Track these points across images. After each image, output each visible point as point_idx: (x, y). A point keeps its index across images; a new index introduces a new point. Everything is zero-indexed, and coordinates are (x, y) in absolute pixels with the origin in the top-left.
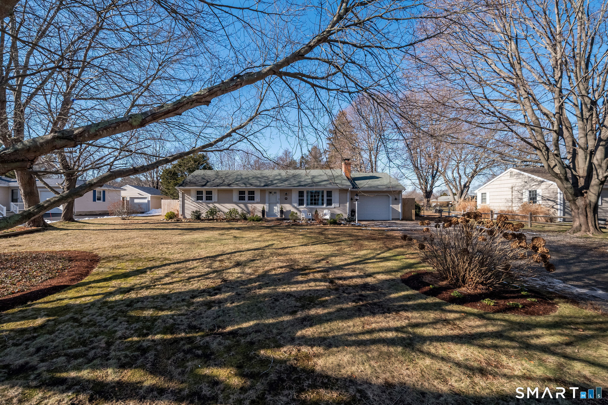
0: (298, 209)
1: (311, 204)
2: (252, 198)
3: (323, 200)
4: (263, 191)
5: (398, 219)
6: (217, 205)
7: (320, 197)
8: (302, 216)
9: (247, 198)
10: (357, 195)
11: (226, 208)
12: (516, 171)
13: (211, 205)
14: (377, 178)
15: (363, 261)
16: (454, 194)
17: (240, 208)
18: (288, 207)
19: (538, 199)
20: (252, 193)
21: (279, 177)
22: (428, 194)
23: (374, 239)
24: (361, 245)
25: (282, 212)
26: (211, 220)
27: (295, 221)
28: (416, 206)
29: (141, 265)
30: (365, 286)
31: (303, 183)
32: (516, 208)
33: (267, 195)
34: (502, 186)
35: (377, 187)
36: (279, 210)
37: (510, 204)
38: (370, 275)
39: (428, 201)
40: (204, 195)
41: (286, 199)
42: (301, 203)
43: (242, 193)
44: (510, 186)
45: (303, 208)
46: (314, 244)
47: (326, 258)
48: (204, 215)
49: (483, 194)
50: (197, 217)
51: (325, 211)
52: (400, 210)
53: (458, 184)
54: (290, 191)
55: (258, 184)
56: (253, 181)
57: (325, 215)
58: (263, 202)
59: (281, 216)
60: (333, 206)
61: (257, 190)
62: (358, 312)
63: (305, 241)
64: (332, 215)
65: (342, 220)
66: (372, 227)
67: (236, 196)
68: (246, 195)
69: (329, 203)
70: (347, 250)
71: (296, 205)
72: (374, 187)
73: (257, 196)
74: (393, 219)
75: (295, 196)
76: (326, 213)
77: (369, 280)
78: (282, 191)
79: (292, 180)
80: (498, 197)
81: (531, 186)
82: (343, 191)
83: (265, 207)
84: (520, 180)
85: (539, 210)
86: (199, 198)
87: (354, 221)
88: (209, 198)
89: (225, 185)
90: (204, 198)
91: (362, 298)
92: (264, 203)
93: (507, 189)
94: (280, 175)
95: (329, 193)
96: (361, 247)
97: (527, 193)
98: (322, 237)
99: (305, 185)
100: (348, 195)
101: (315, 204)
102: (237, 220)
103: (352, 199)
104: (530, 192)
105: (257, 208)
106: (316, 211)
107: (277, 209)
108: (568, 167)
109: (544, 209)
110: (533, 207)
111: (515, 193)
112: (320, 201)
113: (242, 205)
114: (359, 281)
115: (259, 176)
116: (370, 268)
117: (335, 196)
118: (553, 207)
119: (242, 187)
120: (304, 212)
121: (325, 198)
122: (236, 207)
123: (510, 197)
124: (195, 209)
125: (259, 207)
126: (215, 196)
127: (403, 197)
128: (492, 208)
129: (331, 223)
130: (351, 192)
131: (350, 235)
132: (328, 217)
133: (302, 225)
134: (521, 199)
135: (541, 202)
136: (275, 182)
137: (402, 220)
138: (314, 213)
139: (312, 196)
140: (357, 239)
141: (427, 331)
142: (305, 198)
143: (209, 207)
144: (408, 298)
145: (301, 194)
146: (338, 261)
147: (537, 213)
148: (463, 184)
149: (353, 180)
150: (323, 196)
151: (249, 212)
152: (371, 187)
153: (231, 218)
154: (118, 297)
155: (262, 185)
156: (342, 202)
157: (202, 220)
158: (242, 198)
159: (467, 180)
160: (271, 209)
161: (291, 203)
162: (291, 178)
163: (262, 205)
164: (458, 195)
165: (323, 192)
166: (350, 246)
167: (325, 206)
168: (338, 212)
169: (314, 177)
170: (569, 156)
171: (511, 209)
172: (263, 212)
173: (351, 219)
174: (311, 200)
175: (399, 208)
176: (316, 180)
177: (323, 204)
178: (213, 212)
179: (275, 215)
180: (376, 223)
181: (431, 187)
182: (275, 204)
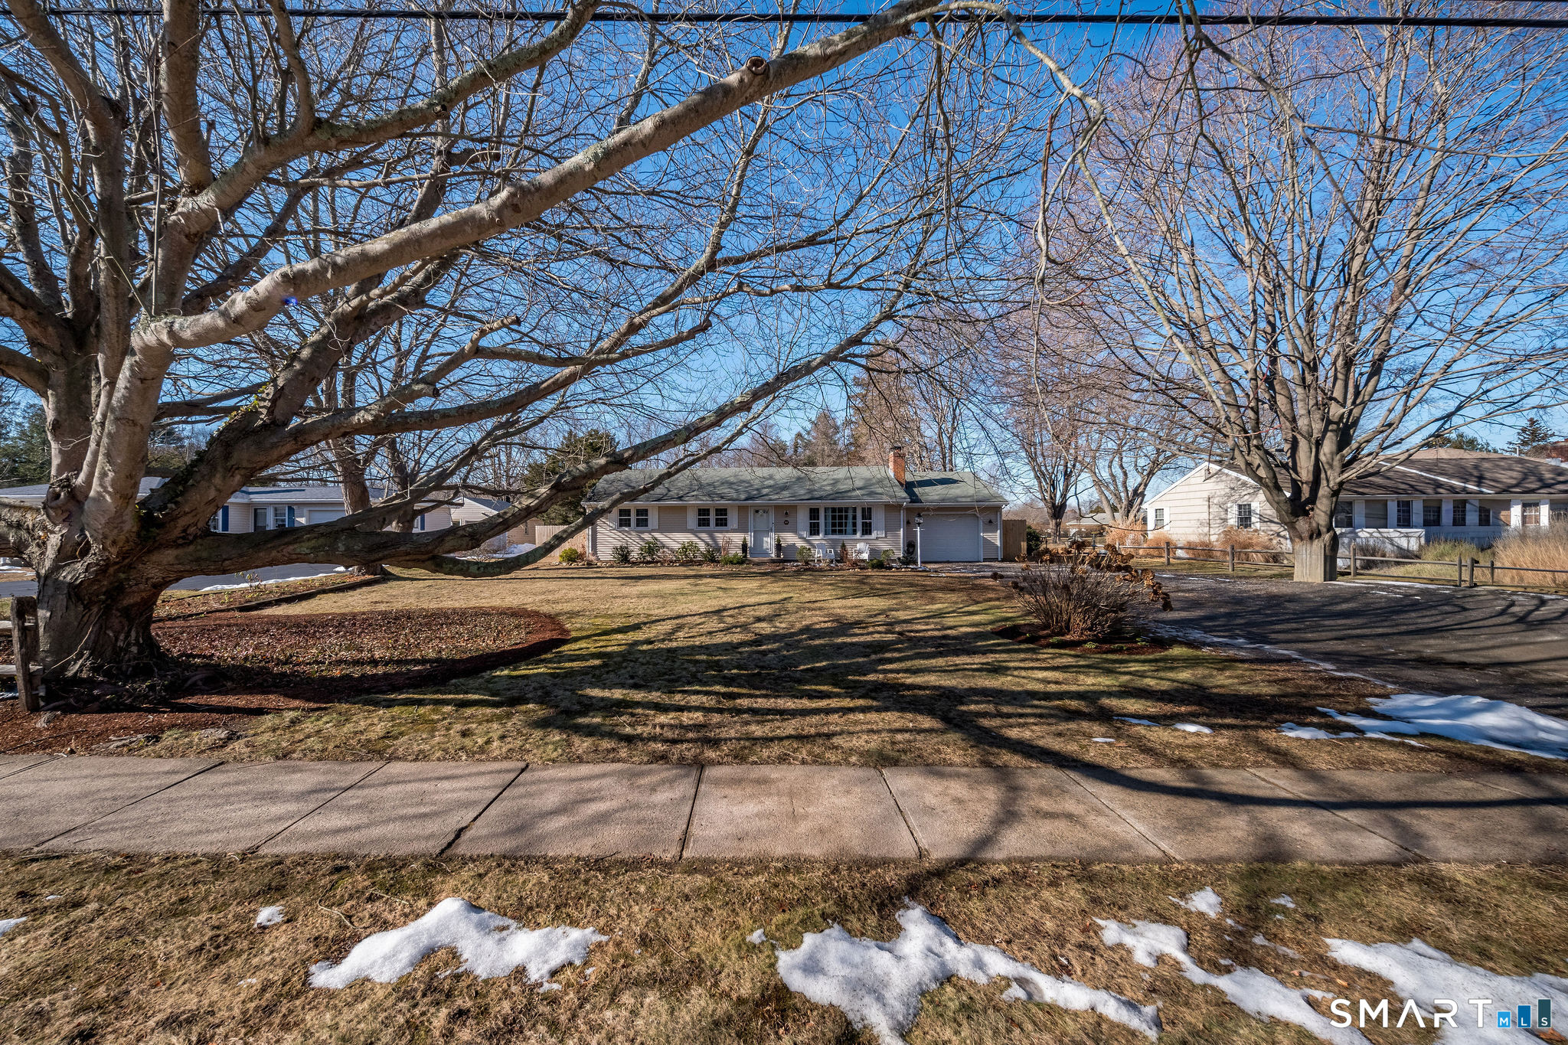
0: (808, 542)
1: (834, 532)
2: (722, 523)
3: (854, 524)
4: (743, 509)
5: (996, 560)
6: (657, 535)
7: (850, 521)
8: (818, 554)
9: (712, 522)
10: (919, 516)
11: (675, 540)
12: (1215, 468)
13: (646, 536)
14: (955, 482)
15: (940, 614)
16: (1114, 509)
17: (701, 543)
18: (790, 539)
19: (1253, 519)
20: (722, 512)
21: (771, 482)
22: (1058, 511)
23: (953, 590)
24: (933, 598)
25: (779, 547)
26: (648, 562)
27: (807, 563)
28: (1029, 534)
29: (633, 621)
30: (945, 637)
31: (817, 494)
32: (1215, 537)
33: (751, 515)
34: (1191, 495)
35: (955, 499)
36: (774, 543)
37: (1206, 529)
38: (950, 628)
39: (1058, 525)
40: (633, 518)
41: (786, 523)
42: (814, 530)
43: (703, 512)
44: (1206, 495)
45: (817, 539)
46: (854, 596)
47: (882, 612)
48: (635, 555)
49: (1159, 512)
50: (623, 556)
51: (860, 546)
52: (998, 543)
53: (1121, 489)
54: (794, 508)
55: (735, 496)
56: (725, 490)
57: (860, 552)
58: (742, 529)
59: (778, 555)
60: (874, 535)
61: (732, 506)
62: (941, 654)
63: (840, 593)
64: (873, 552)
65: (894, 561)
66: (947, 573)
67: (692, 519)
68: (712, 517)
69: (867, 530)
70: (911, 603)
71: (805, 534)
72: (950, 500)
73: (733, 519)
74: (985, 560)
75: (803, 518)
76: (861, 548)
77: (949, 632)
78: (778, 508)
79: (796, 488)
80: (1185, 517)
81: (1241, 497)
82: (892, 508)
83: (748, 538)
84: (1222, 485)
85: (1254, 541)
86: (624, 523)
87: (915, 563)
88: (642, 523)
89: (672, 498)
90: (633, 522)
91: (942, 645)
92: (745, 531)
93: (1201, 502)
94: (771, 477)
95: (867, 513)
96: (933, 601)
97: (1235, 508)
98: (867, 588)
99: (820, 498)
100: (902, 515)
101: (841, 532)
102: (700, 563)
103: (908, 523)
104: (1240, 506)
105: (733, 540)
106: (844, 546)
107: (769, 542)
108: (1285, 466)
109: (1263, 538)
110: (1244, 534)
111: (1214, 509)
112: (850, 528)
113: (704, 536)
114: (936, 633)
115: (732, 479)
116: (949, 621)
117: (878, 518)
118: (1278, 535)
119: (705, 502)
120: (820, 546)
121: (859, 521)
122: (695, 540)
123: (1206, 516)
124: (618, 544)
125: (737, 538)
126: (653, 518)
127: (1004, 518)
128: (1174, 538)
129: (873, 567)
130: (908, 509)
131: (911, 585)
132: (865, 556)
133: (821, 570)
134: (1225, 520)
135: (1258, 525)
136: (765, 491)
137: (1003, 561)
138: (839, 550)
139: (834, 518)
140: (925, 590)
141: (1012, 664)
142: (822, 521)
143: (643, 539)
144: (999, 645)
145: (814, 513)
146: (902, 615)
147: (1250, 545)
148: (1130, 489)
149: (909, 487)
150: (854, 518)
151: (718, 550)
152: (943, 500)
153: (687, 559)
154: (645, 647)
155: (743, 497)
156: (890, 529)
157: (634, 564)
158: (703, 523)
159: (1139, 480)
160: (758, 541)
161: (795, 531)
162: (794, 483)
163: (741, 535)
164: (1121, 511)
165: (855, 509)
166: (915, 598)
167: (858, 535)
168: (884, 547)
169: (836, 482)
170: (1286, 447)
171: (1206, 539)
172: (744, 547)
173: (909, 559)
174: (834, 525)
175: (996, 538)
176: (842, 487)
177: (855, 532)
178: (651, 549)
179: (766, 553)
180: (954, 566)
181: (1064, 496)
182: (767, 532)
